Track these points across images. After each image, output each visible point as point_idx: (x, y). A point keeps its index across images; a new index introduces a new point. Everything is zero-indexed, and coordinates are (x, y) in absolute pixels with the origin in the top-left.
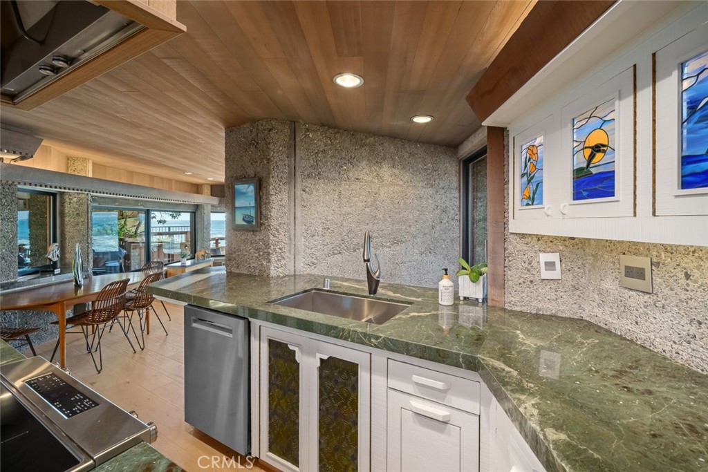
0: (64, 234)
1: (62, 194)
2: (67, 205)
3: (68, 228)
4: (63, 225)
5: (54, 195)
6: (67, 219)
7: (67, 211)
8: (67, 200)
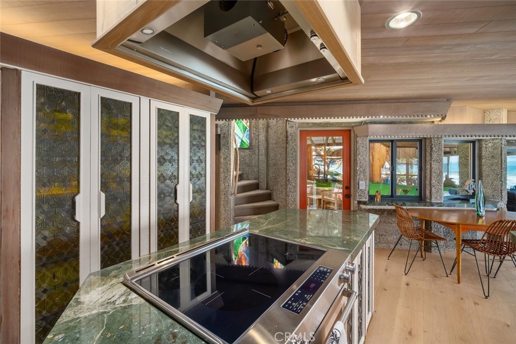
0: (482, 173)
1: (480, 141)
2: (483, 149)
3: (484, 168)
4: (480, 165)
5: (473, 142)
6: (483, 161)
7: (483, 154)
8: (484, 145)
